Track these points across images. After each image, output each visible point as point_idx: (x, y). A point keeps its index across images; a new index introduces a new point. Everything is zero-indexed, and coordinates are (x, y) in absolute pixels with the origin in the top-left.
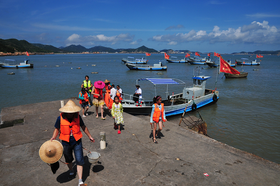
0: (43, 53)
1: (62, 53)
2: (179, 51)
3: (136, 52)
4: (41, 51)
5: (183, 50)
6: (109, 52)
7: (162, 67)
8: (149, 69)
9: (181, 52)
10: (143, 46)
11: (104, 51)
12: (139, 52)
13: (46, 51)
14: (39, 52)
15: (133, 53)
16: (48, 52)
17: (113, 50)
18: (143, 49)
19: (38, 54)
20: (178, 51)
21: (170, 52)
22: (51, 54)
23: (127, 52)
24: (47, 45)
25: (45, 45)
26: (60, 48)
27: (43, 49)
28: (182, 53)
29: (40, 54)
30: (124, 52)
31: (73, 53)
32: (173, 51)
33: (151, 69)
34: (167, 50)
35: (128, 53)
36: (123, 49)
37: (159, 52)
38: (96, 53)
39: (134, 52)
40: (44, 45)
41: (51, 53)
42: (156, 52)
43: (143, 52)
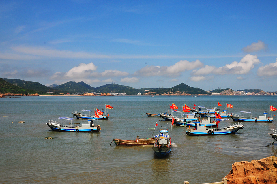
0: (22, 94)
1: (51, 94)
2: (244, 91)
3: (170, 93)
4: (19, 91)
5: (251, 90)
6: (127, 94)
7: (91, 128)
8: (75, 130)
9: (246, 92)
10: (183, 83)
11: (119, 92)
12: (175, 93)
13: (27, 91)
14: (16, 93)
15: (165, 95)
16: (30, 93)
17: (135, 90)
18: (183, 88)
19: (13, 95)
20: (241, 90)
21: (227, 93)
22: (35, 96)
23: (155, 94)
24: (31, 82)
25: (27, 82)
26: (51, 86)
27: (21, 89)
28: (248, 94)
29: (16, 95)
30: (150, 94)
31: (69, 95)
32: (232, 91)
33: (77, 130)
34: (222, 90)
35: (157, 95)
36: (150, 89)
37: (209, 94)
38: (105, 94)
39: (167, 93)
40: (25, 82)
41: (33, 95)
42: (204, 92)
43: (182, 93)
